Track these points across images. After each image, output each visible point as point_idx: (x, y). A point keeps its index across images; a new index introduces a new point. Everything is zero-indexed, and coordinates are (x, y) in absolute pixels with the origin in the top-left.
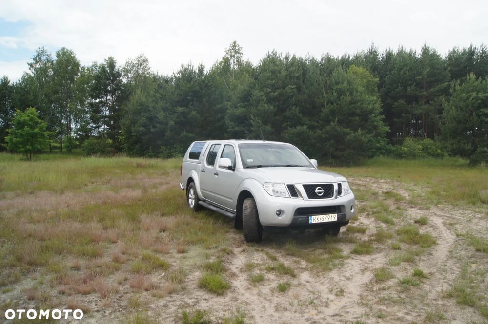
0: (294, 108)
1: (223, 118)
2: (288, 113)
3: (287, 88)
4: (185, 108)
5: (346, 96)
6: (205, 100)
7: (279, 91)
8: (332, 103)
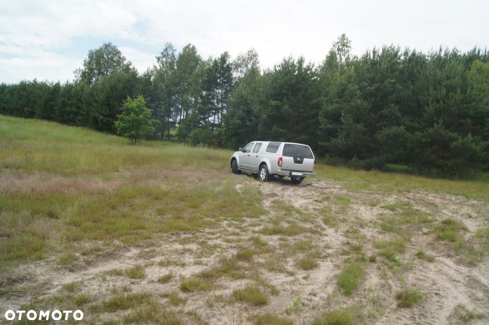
0: (393, 105)
1: (317, 115)
2: (385, 111)
3: (385, 82)
4: (279, 102)
5: (456, 93)
6: (300, 94)
7: (376, 85)
8: (438, 101)
